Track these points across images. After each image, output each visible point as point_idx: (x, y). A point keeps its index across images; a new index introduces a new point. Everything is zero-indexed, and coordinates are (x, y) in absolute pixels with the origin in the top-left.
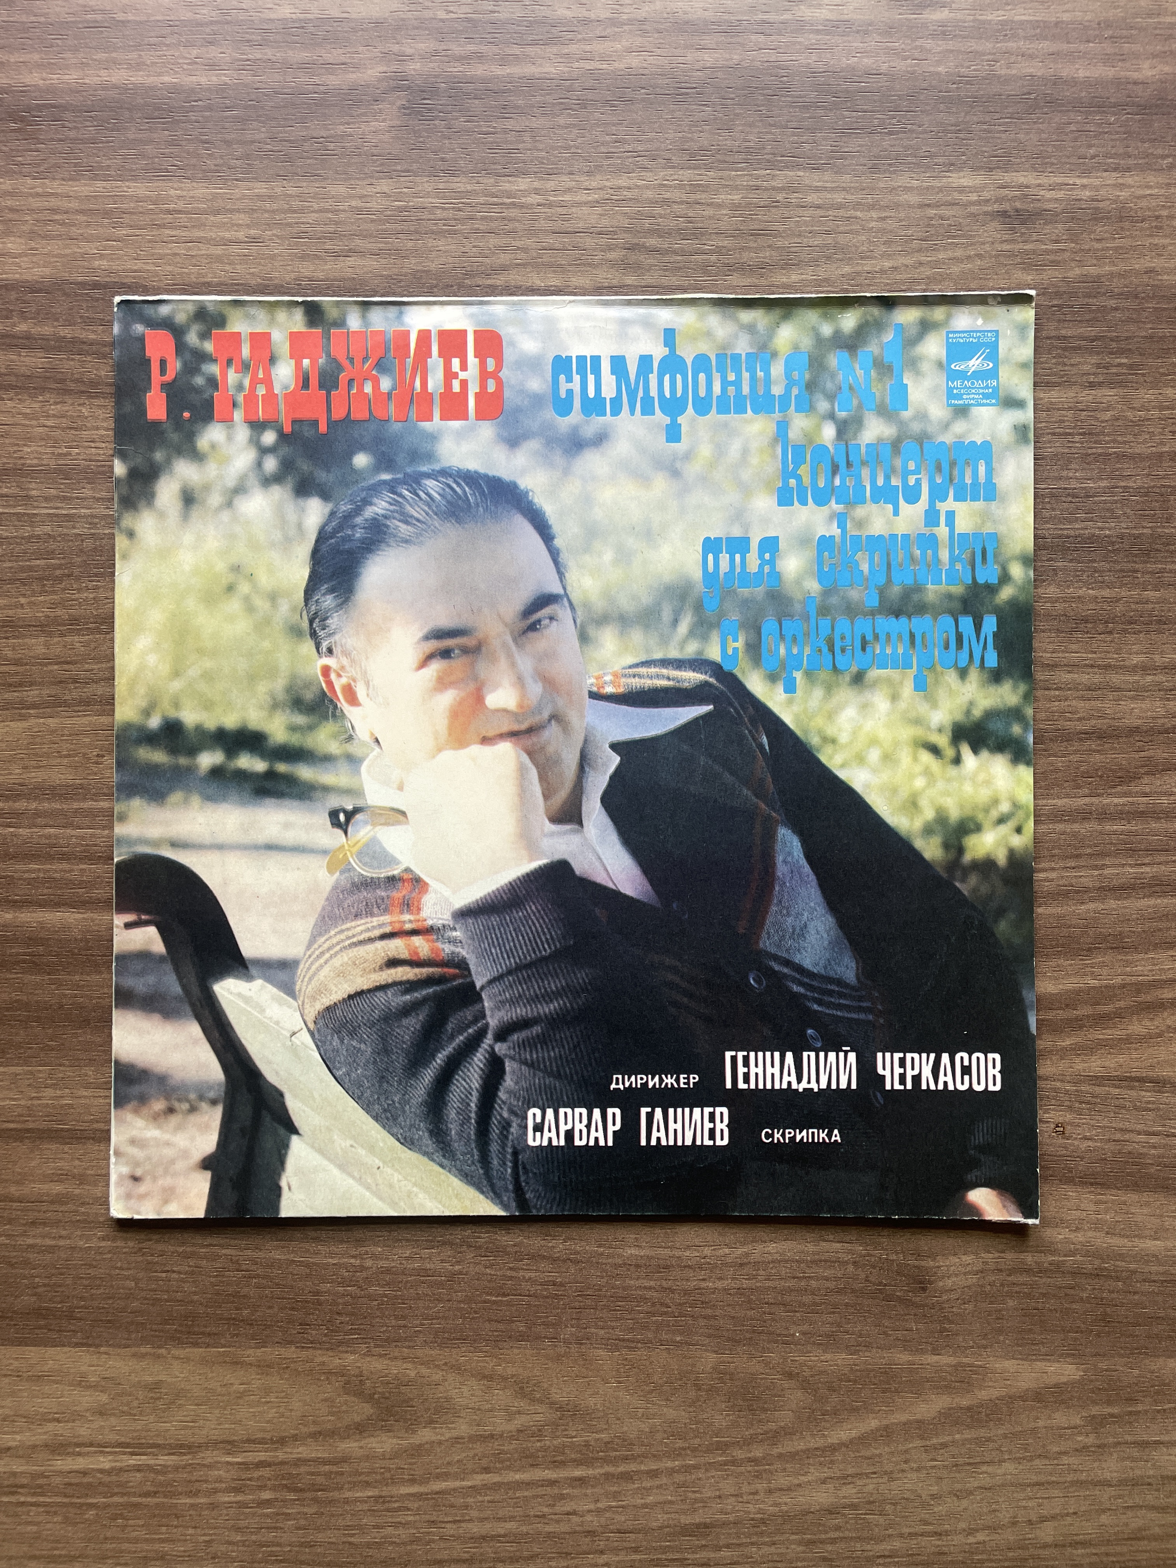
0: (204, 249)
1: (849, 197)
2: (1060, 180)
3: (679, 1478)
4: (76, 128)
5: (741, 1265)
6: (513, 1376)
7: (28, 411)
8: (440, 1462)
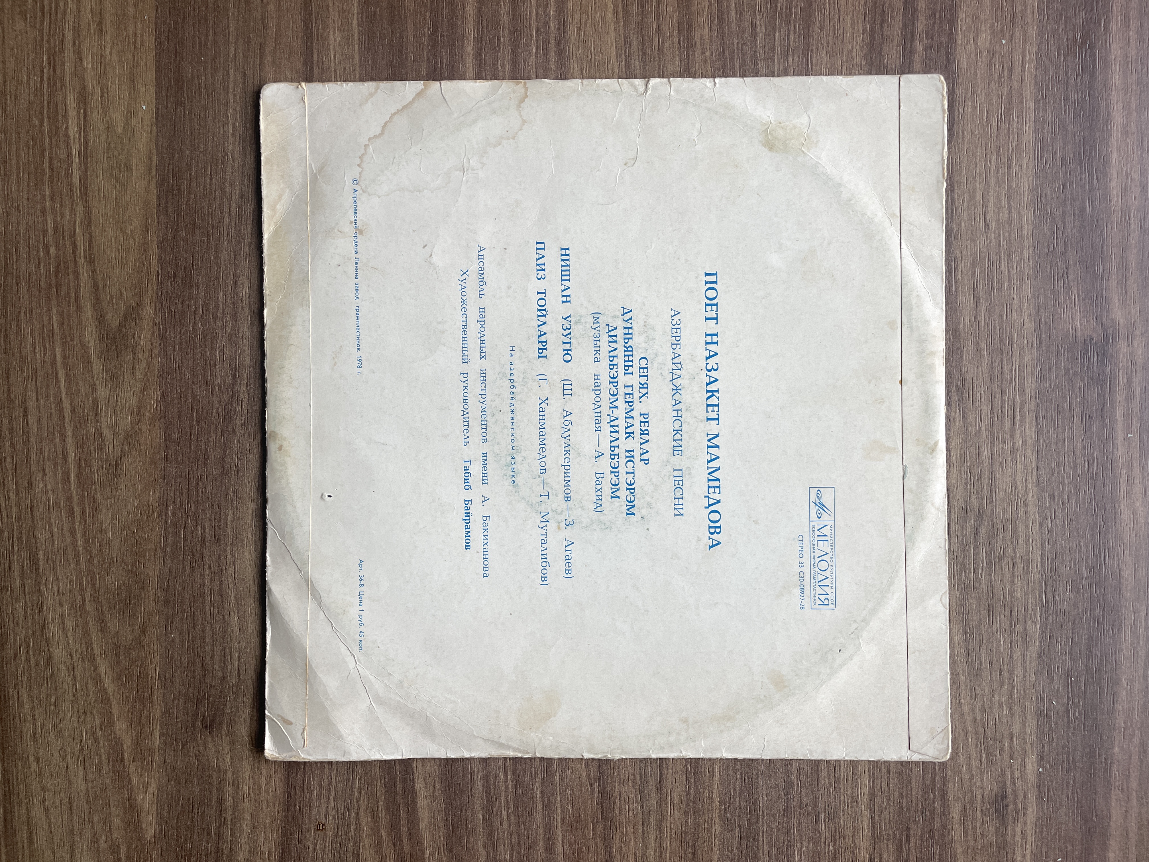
0: (979, 186)
1: (1018, 680)
2: (1030, 838)
3: (70, 550)
4: (1077, 84)
5: (221, 595)
6: (140, 430)
7: (854, 54)
8: (79, 377)
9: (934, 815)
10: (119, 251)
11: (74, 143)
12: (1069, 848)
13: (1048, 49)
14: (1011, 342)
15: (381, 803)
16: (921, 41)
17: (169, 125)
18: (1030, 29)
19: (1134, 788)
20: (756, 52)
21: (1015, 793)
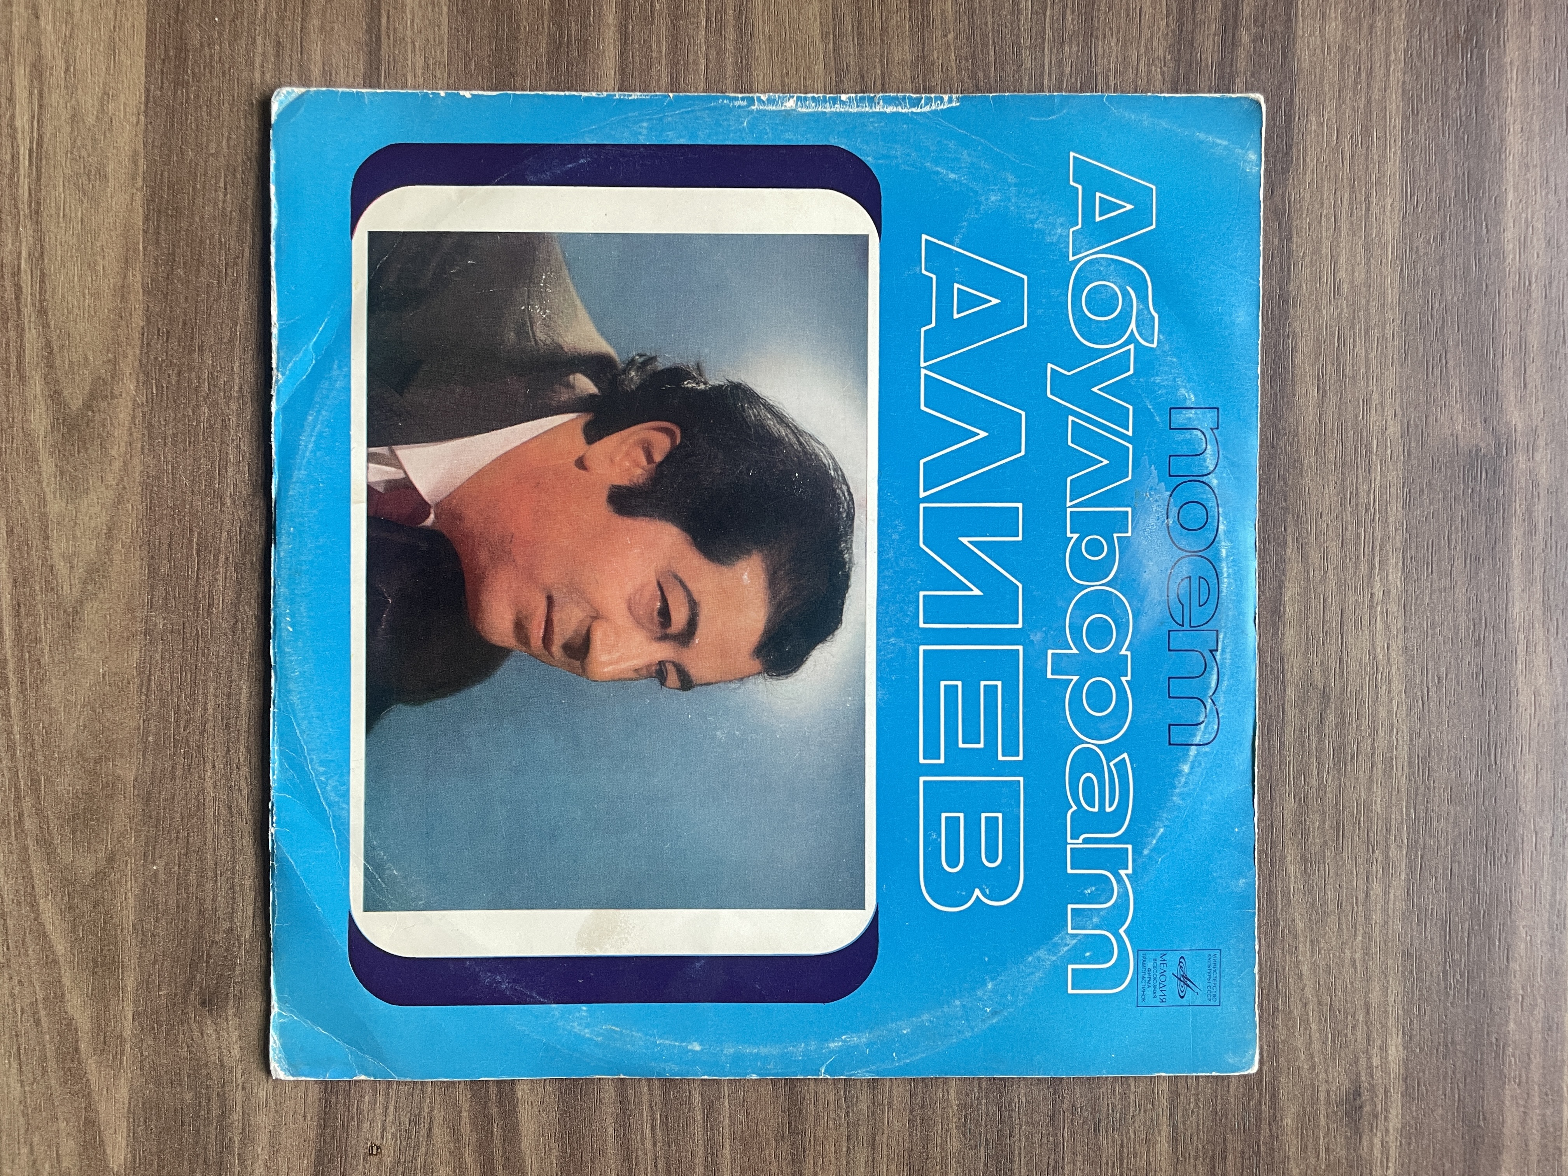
9: (1260, 1119)
10: (84, 297)
11: (23, 138)
12: (1448, 1165)
13: (1420, 47)
14: (1369, 451)
15: (464, 1114)
16: (1247, 30)
17: (164, 114)
18: (1396, 18)
19: (1536, 1080)
20: (1018, 36)
21: (1372, 1088)
